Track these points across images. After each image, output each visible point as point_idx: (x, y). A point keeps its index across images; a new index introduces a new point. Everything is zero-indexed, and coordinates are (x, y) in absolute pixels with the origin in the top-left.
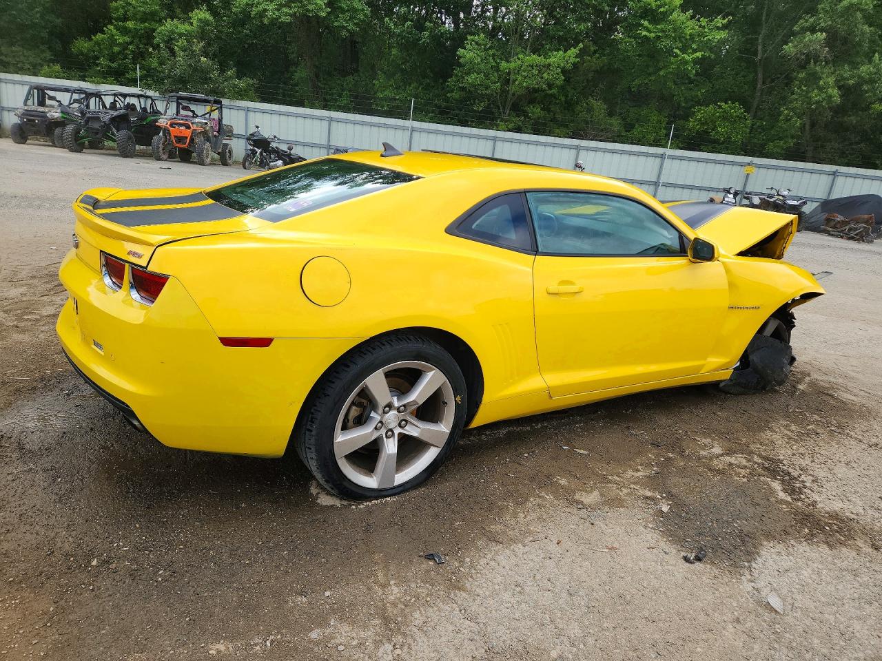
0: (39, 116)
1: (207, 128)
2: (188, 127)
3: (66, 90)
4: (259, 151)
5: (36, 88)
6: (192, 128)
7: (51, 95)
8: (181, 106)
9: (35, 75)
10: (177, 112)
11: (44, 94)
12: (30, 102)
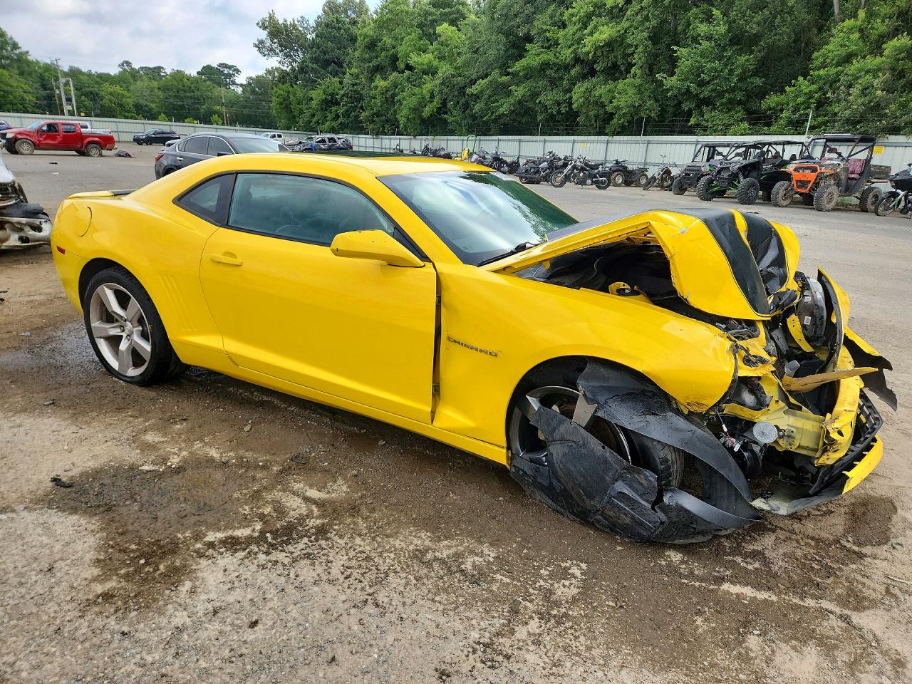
0: (693, 170)
1: (838, 170)
2: (814, 170)
3: (728, 145)
4: (902, 193)
5: (706, 146)
6: (819, 171)
7: (720, 151)
8: (827, 149)
9: (725, 134)
10: (821, 157)
11: (715, 150)
12: (699, 159)
